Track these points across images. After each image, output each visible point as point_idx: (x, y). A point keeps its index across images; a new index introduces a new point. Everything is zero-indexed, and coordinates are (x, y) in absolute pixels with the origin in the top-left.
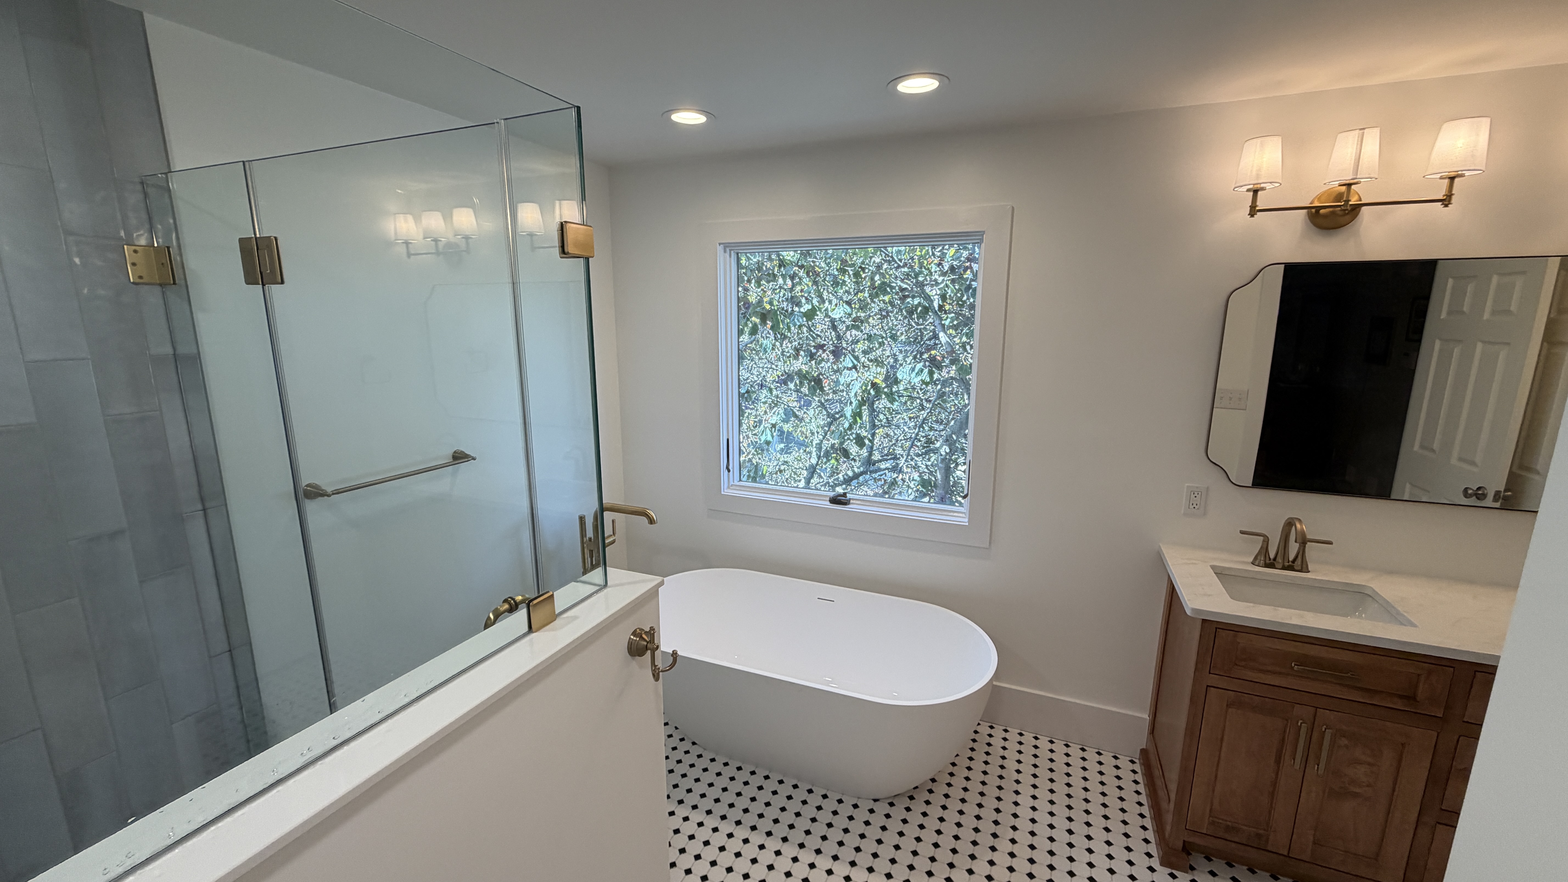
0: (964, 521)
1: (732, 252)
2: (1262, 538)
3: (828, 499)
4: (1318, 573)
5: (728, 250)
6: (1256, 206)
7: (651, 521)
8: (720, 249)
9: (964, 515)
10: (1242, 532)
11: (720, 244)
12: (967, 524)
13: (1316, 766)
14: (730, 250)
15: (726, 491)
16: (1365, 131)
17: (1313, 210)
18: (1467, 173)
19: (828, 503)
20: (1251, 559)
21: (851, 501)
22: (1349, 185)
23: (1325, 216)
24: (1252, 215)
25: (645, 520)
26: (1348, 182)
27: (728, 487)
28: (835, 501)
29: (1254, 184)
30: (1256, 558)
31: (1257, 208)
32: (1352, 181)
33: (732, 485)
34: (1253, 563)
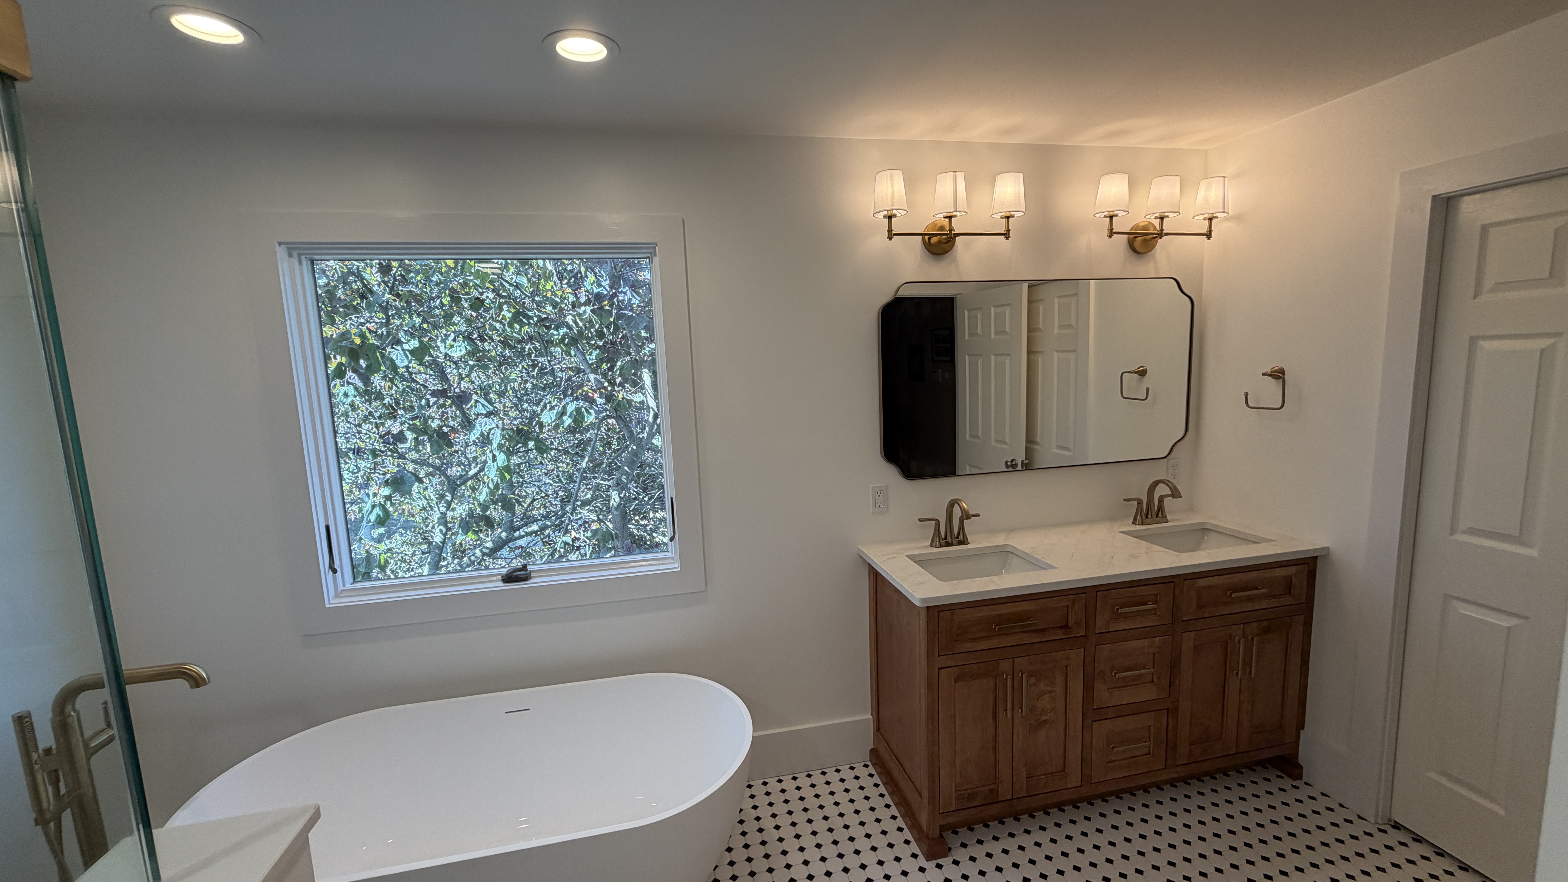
0: (676, 566)
1: (303, 258)
2: (934, 522)
3: (500, 578)
4: (977, 541)
5: (295, 253)
6: (892, 230)
7: (196, 682)
8: (281, 252)
9: (671, 561)
10: (920, 520)
11: (280, 244)
12: (679, 569)
13: (1020, 710)
14: (300, 255)
15: (332, 601)
16: (957, 173)
17: (927, 237)
18: (1017, 214)
19: (501, 584)
20: (928, 543)
21: (532, 575)
22: (950, 217)
23: (935, 244)
24: (890, 238)
25: (181, 684)
26: (949, 214)
27: (337, 595)
28: (509, 578)
29: (888, 211)
30: (932, 541)
31: (894, 232)
32: (952, 214)
33: (342, 591)
34: (931, 546)
